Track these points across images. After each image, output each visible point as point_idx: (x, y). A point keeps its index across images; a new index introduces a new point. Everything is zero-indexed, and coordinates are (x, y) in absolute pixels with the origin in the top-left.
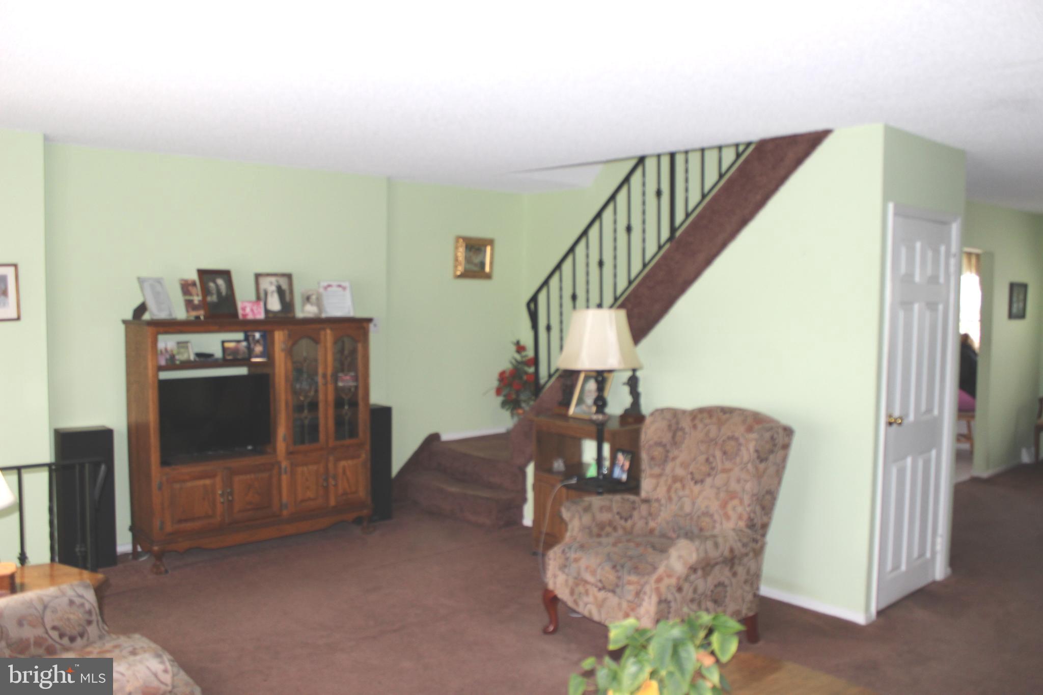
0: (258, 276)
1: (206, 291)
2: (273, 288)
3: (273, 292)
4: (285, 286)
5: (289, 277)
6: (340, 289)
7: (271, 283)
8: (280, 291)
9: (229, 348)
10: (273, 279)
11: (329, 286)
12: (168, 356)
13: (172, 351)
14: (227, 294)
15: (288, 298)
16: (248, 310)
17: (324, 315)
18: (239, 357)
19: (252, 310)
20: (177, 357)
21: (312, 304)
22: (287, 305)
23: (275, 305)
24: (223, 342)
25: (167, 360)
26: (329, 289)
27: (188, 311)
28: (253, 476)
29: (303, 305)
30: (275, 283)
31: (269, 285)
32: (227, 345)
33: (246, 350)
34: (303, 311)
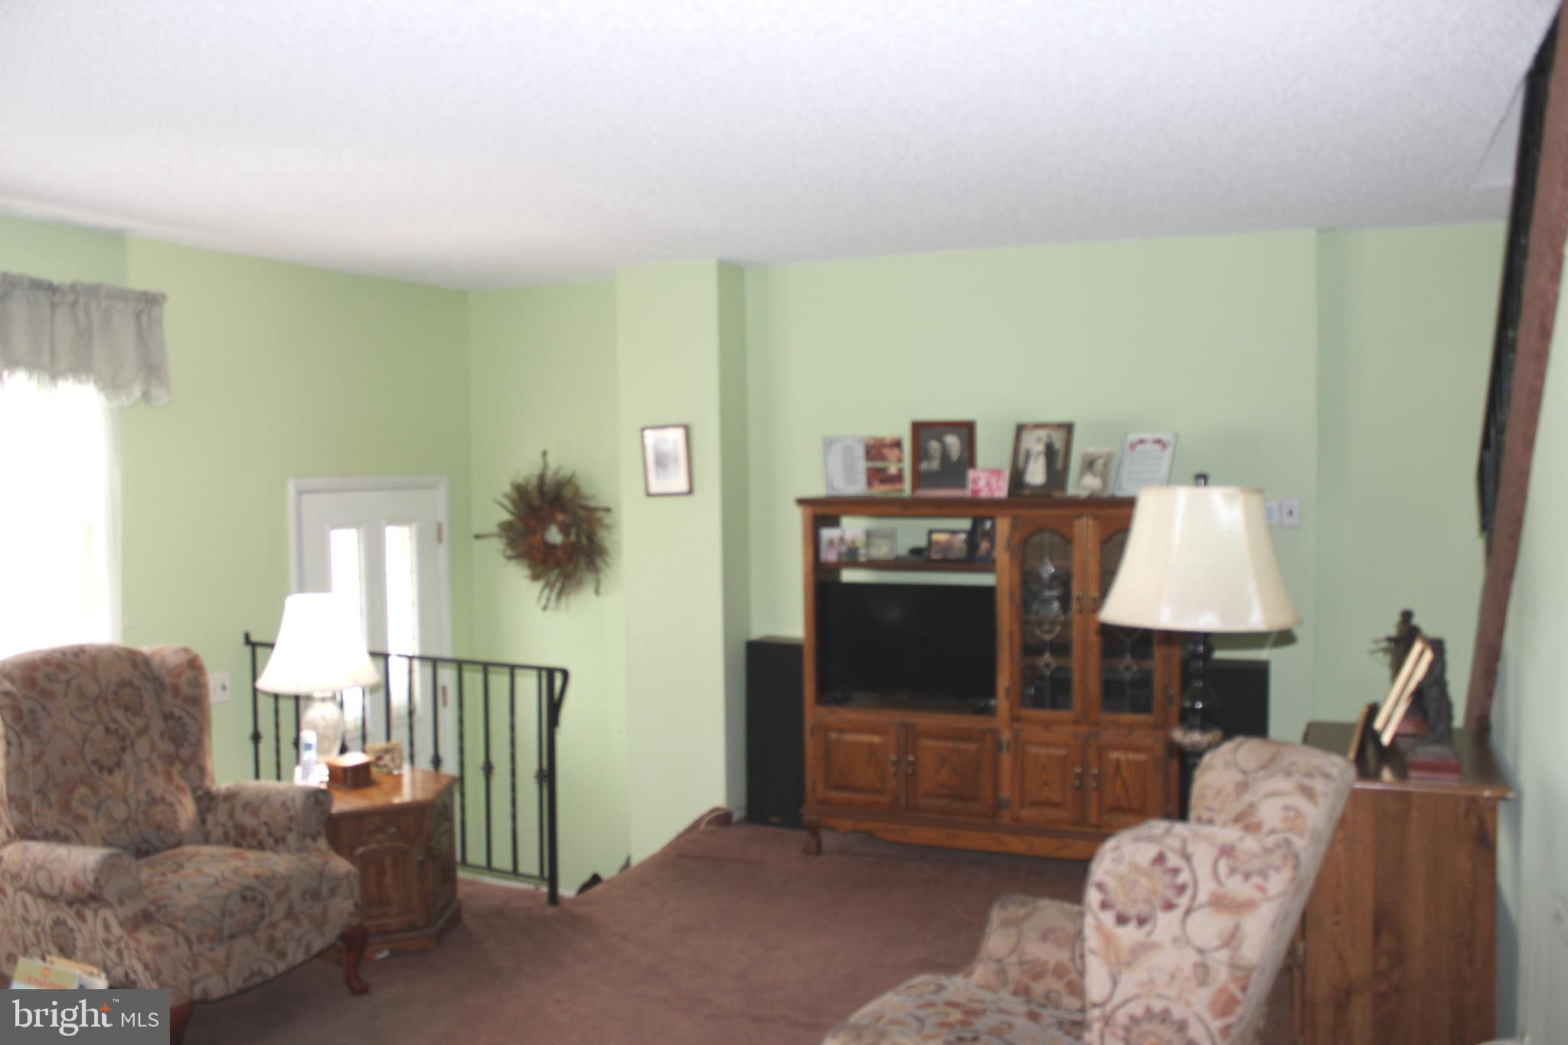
0: (1020, 429)
1: (919, 453)
2: (1040, 448)
3: (1038, 454)
4: (1059, 445)
5: (1068, 428)
6: (1157, 447)
7: (1039, 440)
8: (1050, 452)
9: (937, 543)
10: (1043, 433)
11: (1141, 441)
12: (844, 549)
13: (853, 542)
14: (960, 458)
15: (1059, 464)
16: (982, 483)
17: (1106, 494)
18: (952, 556)
19: (988, 484)
20: (862, 551)
21: (1095, 475)
22: (1057, 474)
23: (1036, 474)
24: (931, 532)
25: (840, 555)
26: (1139, 447)
27: (870, 484)
28: (950, 745)
29: (1082, 474)
30: (1045, 439)
31: (1034, 443)
32: (936, 537)
33: (964, 547)
34: (1079, 485)
